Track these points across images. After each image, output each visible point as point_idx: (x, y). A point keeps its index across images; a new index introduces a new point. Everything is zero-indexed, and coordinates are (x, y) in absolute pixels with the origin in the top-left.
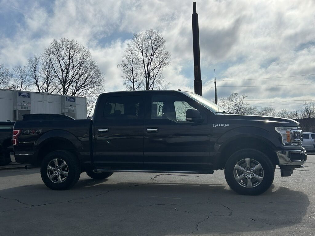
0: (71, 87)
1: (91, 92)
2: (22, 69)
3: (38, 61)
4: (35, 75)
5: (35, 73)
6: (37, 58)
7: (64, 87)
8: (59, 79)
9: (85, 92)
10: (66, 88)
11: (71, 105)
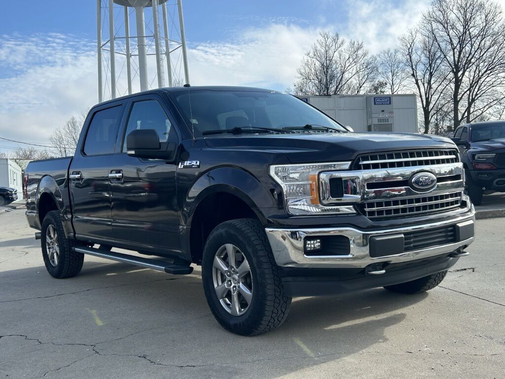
0: (467, 74)
1: (502, 79)
2: (391, 54)
3: (414, 36)
4: (411, 61)
5: (410, 57)
6: (414, 33)
7: (456, 74)
8: (449, 62)
9: (494, 80)
10: (460, 76)
11: (383, 111)
